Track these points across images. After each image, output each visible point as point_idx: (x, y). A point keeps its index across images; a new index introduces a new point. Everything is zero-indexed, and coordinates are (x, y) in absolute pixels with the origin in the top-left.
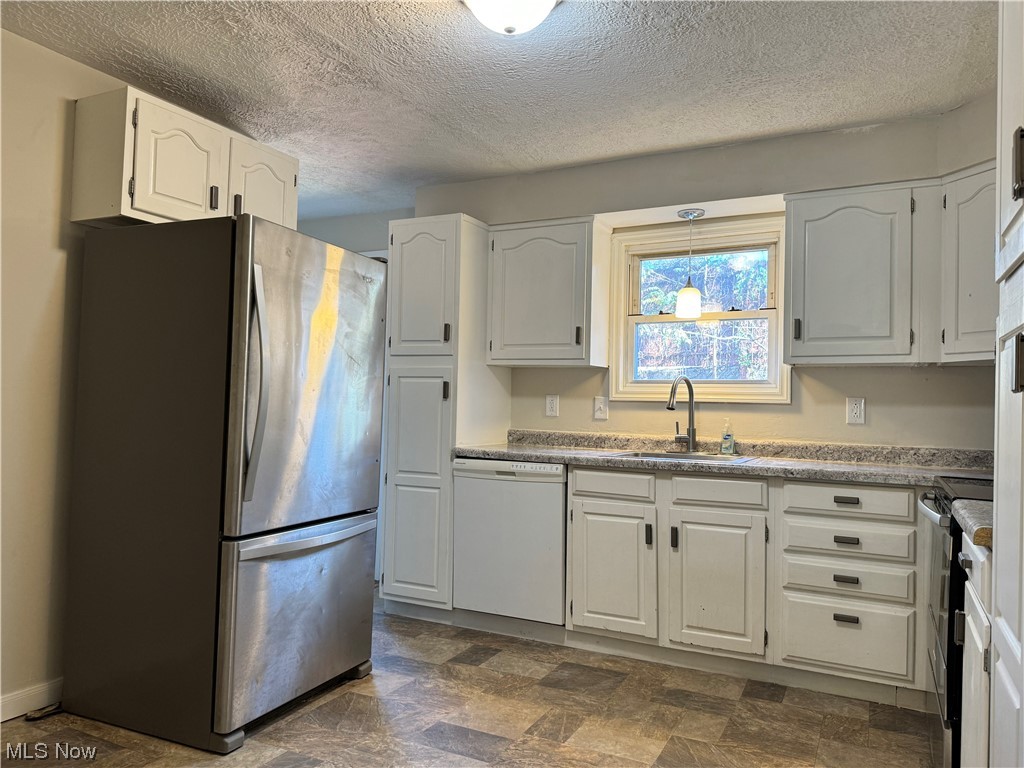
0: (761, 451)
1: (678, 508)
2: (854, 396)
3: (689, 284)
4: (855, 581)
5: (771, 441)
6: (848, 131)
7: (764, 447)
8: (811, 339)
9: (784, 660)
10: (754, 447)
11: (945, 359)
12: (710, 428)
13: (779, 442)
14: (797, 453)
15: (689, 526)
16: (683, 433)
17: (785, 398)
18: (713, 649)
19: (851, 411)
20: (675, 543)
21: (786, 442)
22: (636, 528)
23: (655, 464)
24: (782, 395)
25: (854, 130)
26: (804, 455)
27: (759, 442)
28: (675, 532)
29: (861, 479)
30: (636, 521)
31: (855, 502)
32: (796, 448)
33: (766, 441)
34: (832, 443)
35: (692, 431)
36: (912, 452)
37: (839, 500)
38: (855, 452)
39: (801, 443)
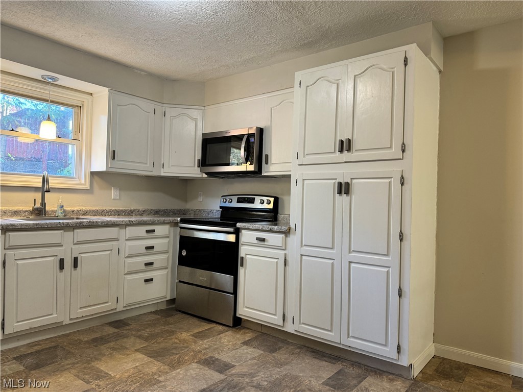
0: (77, 213)
1: (77, 246)
2: (116, 187)
3: (49, 119)
4: (152, 264)
5: (81, 208)
6: (136, 71)
7: (78, 211)
8: (118, 160)
9: (124, 307)
10: (73, 211)
11: (163, 174)
12: (53, 203)
13: (84, 208)
14: (93, 214)
15: (82, 255)
16: (38, 206)
17: (87, 187)
18: (92, 315)
19: (114, 193)
20: (75, 266)
21: (88, 208)
22: (53, 262)
23: (68, 223)
24: (85, 185)
25: (139, 72)
26: (96, 214)
27: (75, 209)
28: (76, 259)
29: (156, 222)
30: (52, 258)
31: (153, 231)
32: (93, 211)
33: (79, 208)
34: (108, 208)
35: (43, 204)
36: (137, 211)
37: (148, 231)
38: (117, 212)
39: (95, 208)
